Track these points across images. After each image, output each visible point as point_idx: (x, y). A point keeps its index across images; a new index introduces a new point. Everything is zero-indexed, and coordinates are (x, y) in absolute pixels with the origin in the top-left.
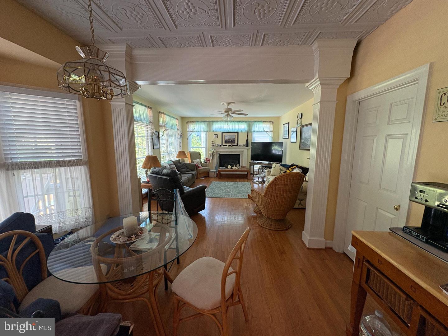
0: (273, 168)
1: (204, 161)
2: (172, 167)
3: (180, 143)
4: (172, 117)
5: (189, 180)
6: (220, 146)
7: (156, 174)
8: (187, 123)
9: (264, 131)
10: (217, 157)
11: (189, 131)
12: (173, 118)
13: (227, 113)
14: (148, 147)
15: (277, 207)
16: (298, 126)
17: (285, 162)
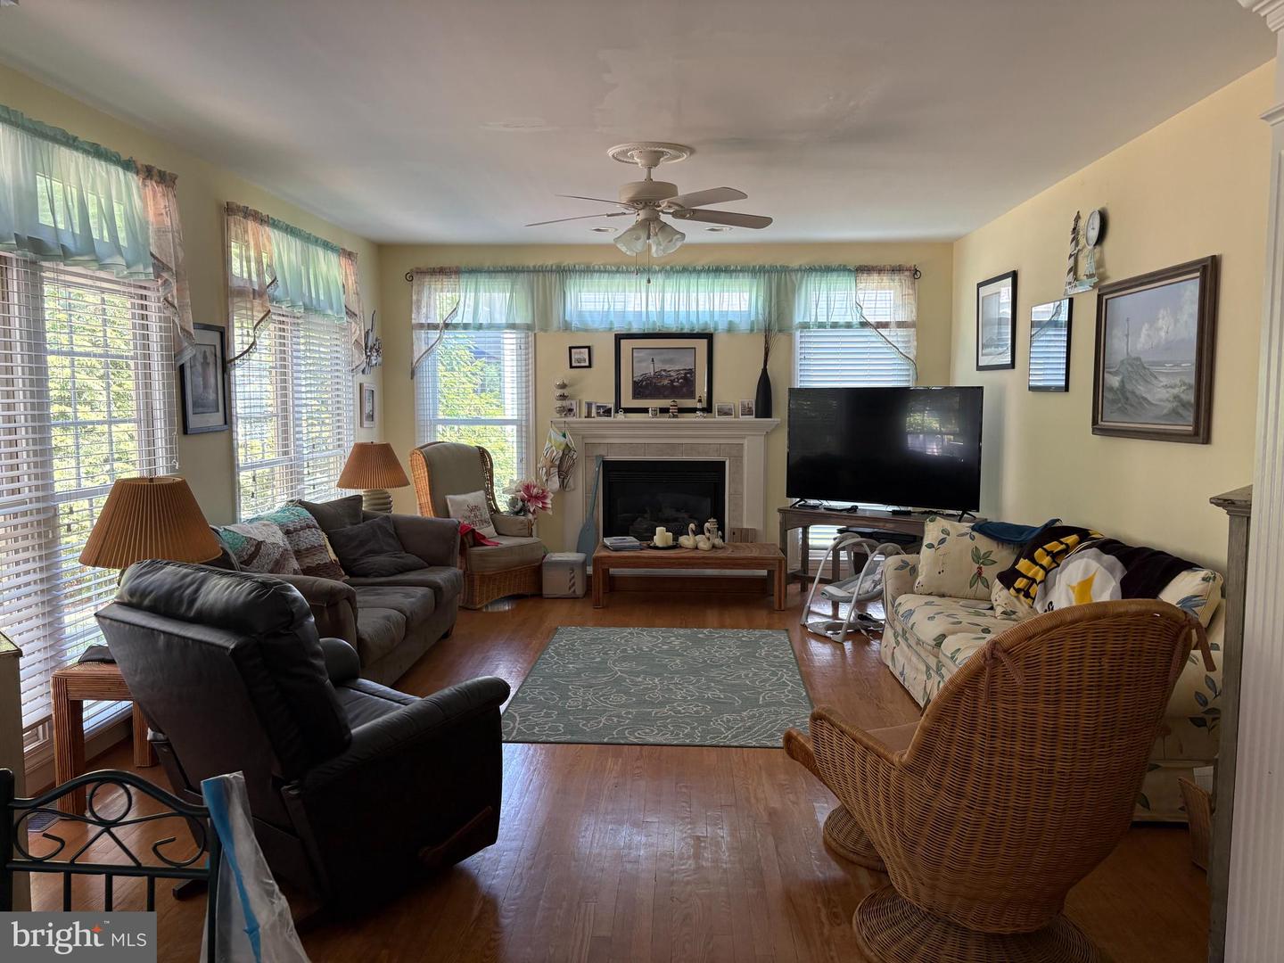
0: (930, 546)
1: (513, 503)
2: (303, 546)
3: (366, 395)
4: (316, 241)
5: (410, 624)
6: (607, 412)
7: (154, 610)
8: (410, 278)
9: (864, 324)
10: (586, 480)
11: (421, 326)
12: (321, 252)
13: (642, 215)
14: (150, 421)
15: (1002, 851)
16: (1080, 289)
17: (997, 505)
